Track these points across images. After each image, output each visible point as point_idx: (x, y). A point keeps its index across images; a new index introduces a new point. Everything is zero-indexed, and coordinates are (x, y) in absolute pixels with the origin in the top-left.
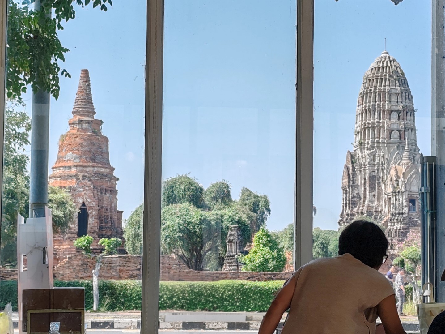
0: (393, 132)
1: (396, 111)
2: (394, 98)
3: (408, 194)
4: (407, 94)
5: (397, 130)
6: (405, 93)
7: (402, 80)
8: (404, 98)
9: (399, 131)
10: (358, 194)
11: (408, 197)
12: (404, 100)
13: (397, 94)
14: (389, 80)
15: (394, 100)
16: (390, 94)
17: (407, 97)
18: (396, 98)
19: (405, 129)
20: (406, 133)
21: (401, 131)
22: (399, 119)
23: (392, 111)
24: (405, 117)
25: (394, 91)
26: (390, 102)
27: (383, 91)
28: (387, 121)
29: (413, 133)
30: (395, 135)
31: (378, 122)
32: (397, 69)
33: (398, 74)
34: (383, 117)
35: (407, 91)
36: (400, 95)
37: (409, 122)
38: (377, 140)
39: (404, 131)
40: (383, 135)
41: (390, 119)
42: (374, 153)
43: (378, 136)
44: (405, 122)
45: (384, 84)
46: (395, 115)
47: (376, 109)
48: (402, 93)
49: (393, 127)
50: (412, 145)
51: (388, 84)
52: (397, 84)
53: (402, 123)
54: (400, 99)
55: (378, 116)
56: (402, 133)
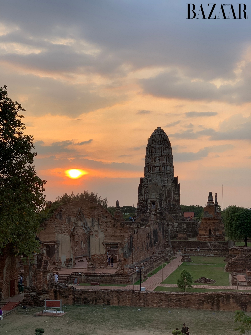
1: (158, 157)
5: (158, 167)
6: (164, 148)
9: (159, 167)
12: (163, 151)
14: (156, 142)
16: (155, 149)
18: (158, 150)
20: (163, 168)
21: (161, 167)
23: (156, 157)
24: (163, 160)
25: (157, 147)
26: (155, 153)
27: (153, 148)
28: (154, 162)
29: (168, 167)
30: (157, 169)
31: (150, 163)
32: (161, 135)
33: (161, 138)
34: (152, 160)
35: (166, 146)
36: (160, 149)
37: (165, 162)
38: (149, 172)
39: (162, 167)
40: (151, 170)
41: (155, 161)
42: (147, 179)
43: (149, 170)
44: (163, 162)
45: (153, 144)
46: (157, 159)
47: (149, 156)
48: (162, 147)
49: (156, 165)
50: (167, 173)
51: (155, 144)
52: (160, 143)
53: (161, 163)
54: (160, 151)
55: (150, 160)
56: (161, 168)
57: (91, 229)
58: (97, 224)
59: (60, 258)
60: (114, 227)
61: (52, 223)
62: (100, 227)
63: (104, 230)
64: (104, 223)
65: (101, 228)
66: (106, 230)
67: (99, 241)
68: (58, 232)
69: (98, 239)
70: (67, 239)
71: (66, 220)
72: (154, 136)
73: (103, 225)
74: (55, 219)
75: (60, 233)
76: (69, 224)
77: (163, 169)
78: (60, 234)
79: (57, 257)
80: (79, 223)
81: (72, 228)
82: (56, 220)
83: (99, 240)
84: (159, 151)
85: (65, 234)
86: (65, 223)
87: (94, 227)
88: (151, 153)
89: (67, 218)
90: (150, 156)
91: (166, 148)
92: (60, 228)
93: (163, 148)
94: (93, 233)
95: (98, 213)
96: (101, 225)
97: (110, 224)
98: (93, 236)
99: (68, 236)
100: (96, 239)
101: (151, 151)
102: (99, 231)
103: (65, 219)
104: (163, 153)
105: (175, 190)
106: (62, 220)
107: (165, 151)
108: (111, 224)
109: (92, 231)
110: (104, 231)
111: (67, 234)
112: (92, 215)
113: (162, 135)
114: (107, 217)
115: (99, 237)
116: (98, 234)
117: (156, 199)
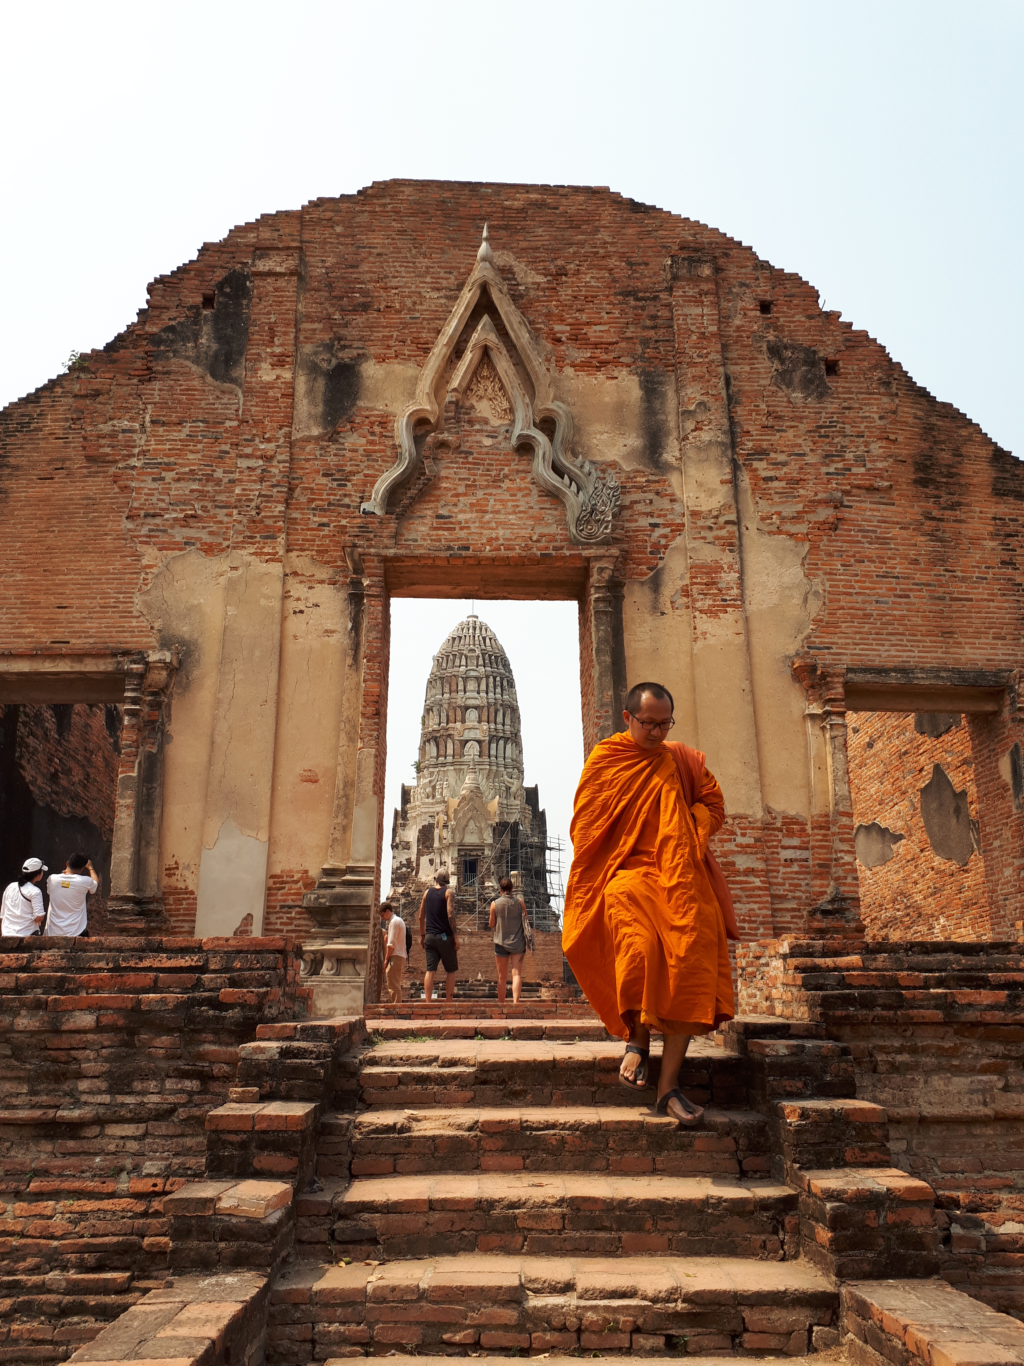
0: (469, 745)
1: (476, 708)
2: (472, 685)
3: (459, 850)
4: (498, 679)
5: (477, 741)
6: (495, 678)
7: (490, 656)
8: (491, 685)
9: (479, 742)
10: (409, 860)
11: (459, 855)
12: (491, 689)
13: (478, 679)
14: (466, 657)
15: (472, 688)
16: (465, 679)
17: (498, 683)
18: (476, 685)
19: (494, 738)
20: (493, 746)
21: (484, 741)
22: (480, 721)
23: (467, 708)
24: (492, 718)
25: (473, 673)
26: (465, 692)
27: (454, 676)
28: (458, 725)
29: (509, 746)
30: (472, 750)
31: (443, 728)
32: (484, 639)
33: (483, 647)
34: (452, 718)
35: (500, 674)
36: (484, 681)
37: (500, 727)
38: (441, 759)
39: (490, 743)
40: (450, 751)
41: (463, 721)
42: (433, 784)
43: (442, 752)
44: (493, 726)
45: (457, 663)
46: (472, 715)
47: (441, 706)
48: (487, 677)
49: (467, 735)
50: (506, 767)
51: (463, 662)
52: (481, 662)
53: (485, 727)
54: (483, 687)
55: (444, 719)
56: (485, 745)
57: (627, 500)
58: (706, 436)
59: (171, 871)
60: (930, 490)
61: (106, 428)
62: (745, 480)
63: (797, 518)
64: (803, 427)
65: (765, 495)
66: (825, 513)
67: (748, 645)
68: (179, 534)
69: (730, 617)
70: (295, 624)
71: (301, 386)
72: (457, 640)
73: (782, 458)
74: (148, 376)
75: (209, 550)
76: (333, 436)
77: (493, 752)
78: (195, 559)
79: (139, 863)
80: (483, 408)
81: (371, 480)
82: (157, 385)
83: (748, 632)
84: (479, 686)
85: (273, 558)
86: (289, 420)
87: (674, 478)
88: (447, 696)
89: (313, 369)
90: (446, 706)
91: (502, 679)
92: (209, 478)
93: (491, 679)
94: (657, 549)
95: (723, 319)
96: (760, 453)
97: (876, 448)
98: (656, 584)
99: (311, 583)
100: (704, 623)
101: (448, 686)
102: (737, 523)
103: (287, 375)
104: (491, 695)
105: (532, 830)
106: (248, 392)
107: (499, 690)
108: (894, 449)
109: (644, 522)
110: (802, 528)
111: (299, 561)
112: (645, 342)
113: (488, 640)
114: (832, 368)
115: (742, 597)
116: (727, 558)
117: (481, 848)
